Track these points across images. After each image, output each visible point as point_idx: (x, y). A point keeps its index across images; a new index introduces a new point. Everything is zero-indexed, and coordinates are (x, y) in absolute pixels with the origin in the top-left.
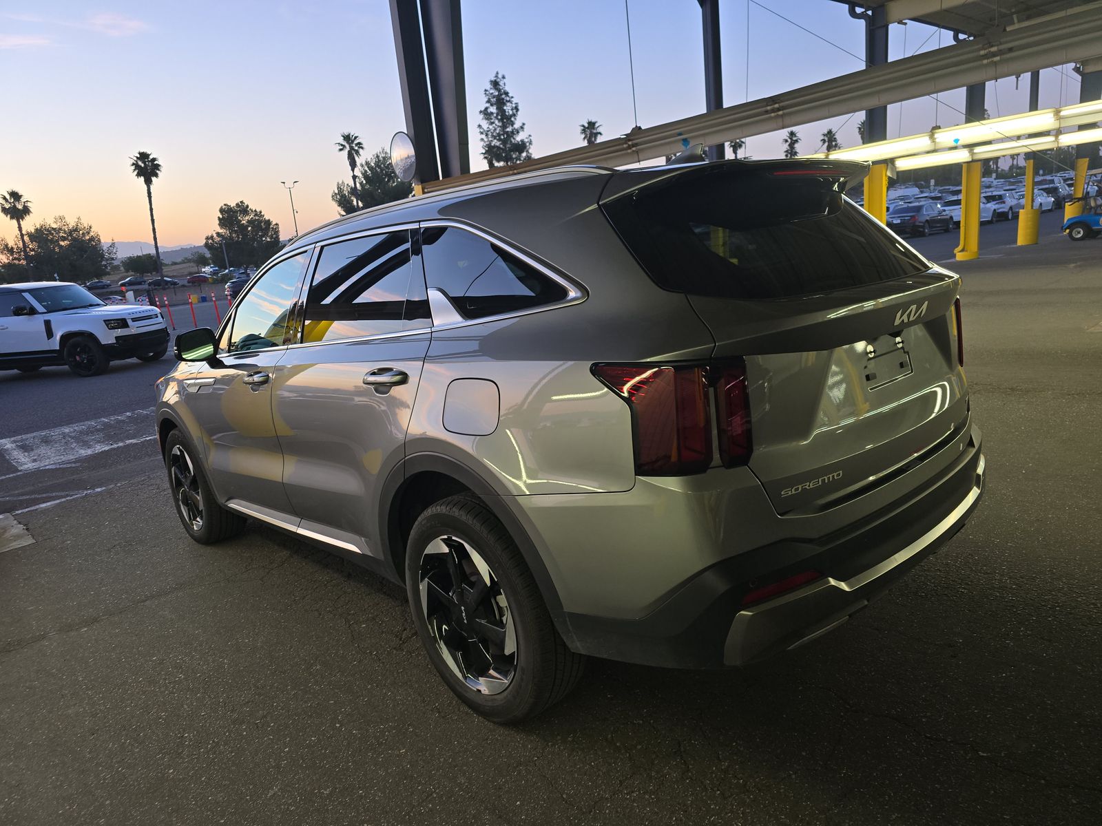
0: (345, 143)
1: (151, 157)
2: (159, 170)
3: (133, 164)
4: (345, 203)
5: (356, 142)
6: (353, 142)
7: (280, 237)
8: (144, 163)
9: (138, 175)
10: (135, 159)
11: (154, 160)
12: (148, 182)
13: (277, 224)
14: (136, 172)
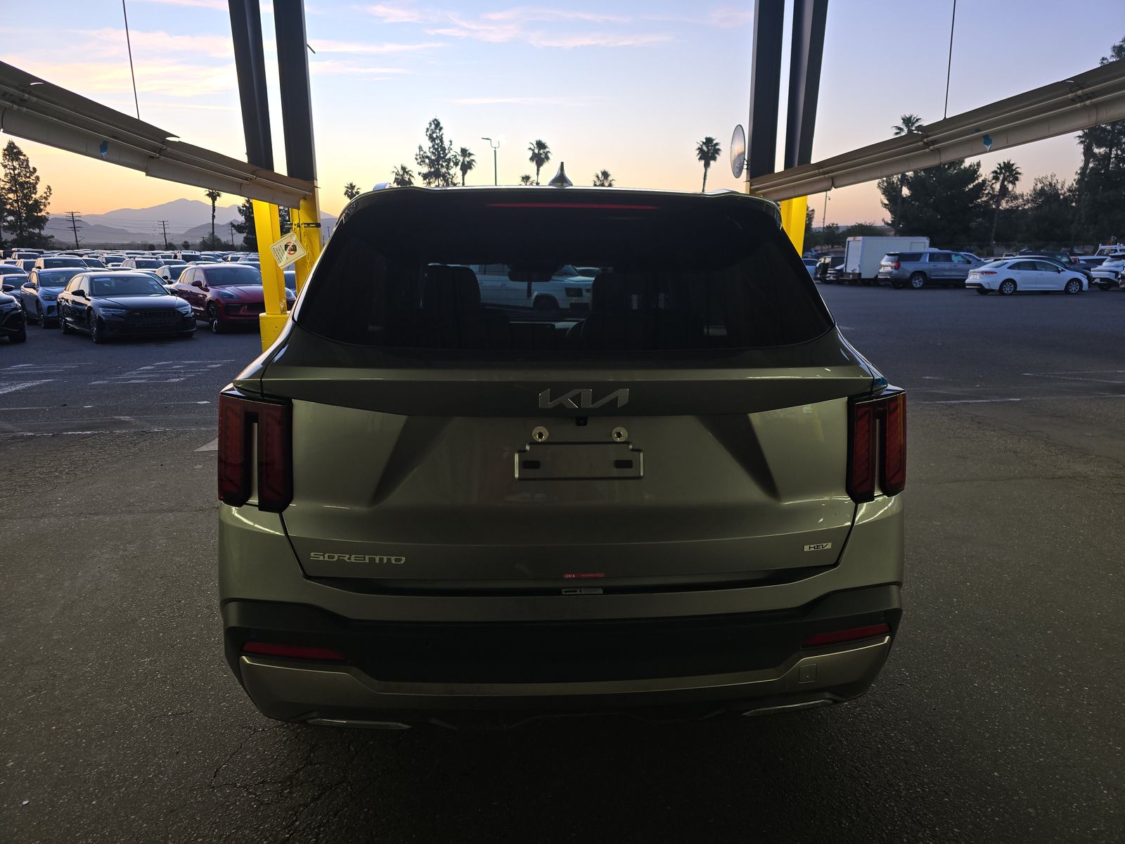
0: (903, 127)
1: (715, 142)
2: (718, 154)
3: (699, 148)
4: (891, 191)
5: (916, 125)
6: (913, 124)
7: (813, 223)
8: (708, 148)
9: (700, 159)
10: (701, 143)
11: (717, 144)
12: (707, 165)
13: (813, 210)
14: (699, 156)
